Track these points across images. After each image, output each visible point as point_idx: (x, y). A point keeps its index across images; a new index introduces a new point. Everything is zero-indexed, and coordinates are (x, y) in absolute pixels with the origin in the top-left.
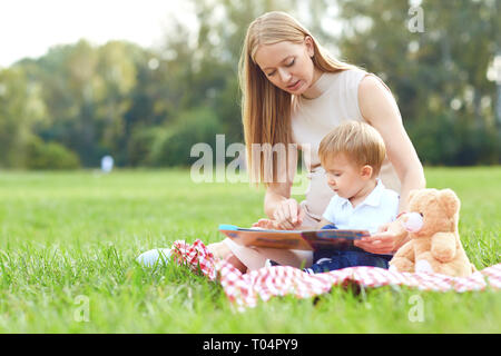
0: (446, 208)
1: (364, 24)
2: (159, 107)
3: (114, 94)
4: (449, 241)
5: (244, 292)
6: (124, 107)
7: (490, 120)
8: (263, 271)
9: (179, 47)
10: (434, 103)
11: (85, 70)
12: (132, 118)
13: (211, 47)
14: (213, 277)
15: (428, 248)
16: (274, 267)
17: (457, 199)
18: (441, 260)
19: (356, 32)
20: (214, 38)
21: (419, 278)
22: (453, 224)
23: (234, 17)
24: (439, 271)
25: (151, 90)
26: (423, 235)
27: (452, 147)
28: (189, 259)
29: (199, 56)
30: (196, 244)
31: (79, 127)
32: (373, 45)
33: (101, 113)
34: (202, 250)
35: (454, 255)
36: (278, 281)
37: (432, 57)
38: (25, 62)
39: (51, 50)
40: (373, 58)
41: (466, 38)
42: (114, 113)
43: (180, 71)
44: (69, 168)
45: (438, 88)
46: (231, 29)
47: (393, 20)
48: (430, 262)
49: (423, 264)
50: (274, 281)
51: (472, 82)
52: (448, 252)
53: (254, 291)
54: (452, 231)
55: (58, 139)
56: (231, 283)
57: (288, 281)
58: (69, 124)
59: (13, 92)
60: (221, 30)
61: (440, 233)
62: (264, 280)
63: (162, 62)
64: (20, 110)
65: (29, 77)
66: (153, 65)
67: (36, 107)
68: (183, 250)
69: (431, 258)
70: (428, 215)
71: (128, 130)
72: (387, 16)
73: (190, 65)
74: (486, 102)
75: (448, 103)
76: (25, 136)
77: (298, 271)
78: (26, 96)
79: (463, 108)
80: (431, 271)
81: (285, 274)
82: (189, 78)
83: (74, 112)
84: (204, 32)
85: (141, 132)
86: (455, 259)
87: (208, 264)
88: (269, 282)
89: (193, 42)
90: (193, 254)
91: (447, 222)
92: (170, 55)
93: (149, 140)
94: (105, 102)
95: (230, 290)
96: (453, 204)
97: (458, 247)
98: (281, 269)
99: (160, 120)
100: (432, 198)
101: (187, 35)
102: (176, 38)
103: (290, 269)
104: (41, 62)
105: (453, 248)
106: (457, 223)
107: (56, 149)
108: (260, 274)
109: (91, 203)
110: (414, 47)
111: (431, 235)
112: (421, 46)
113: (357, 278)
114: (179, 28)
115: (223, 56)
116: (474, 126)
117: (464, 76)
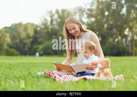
0: (107, 63)
1: (93, 19)
2: (40, 40)
3: (28, 36)
4: (108, 70)
5: (60, 80)
6: (31, 40)
7: (125, 44)
8: (65, 76)
9: (45, 24)
10: (111, 40)
11: (21, 30)
12: (33, 43)
13: (54, 25)
14: (54, 77)
15: (103, 72)
16: (68, 75)
17: (110, 61)
18: (106, 74)
19: (91, 22)
20: (54, 22)
21: (101, 78)
22: (109, 66)
23: (59, 17)
24: (105, 77)
25: (38, 36)
26: (102, 69)
27: (115, 51)
28: (48, 74)
29: (50, 27)
30: (50, 71)
31: (19, 45)
32: (95, 25)
33: (25, 41)
34: (51, 72)
35: (109, 73)
36: (68, 78)
37: (110, 28)
38: (5, 28)
39: (12, 25)
40: (95, 28)
41: (119, 23)
42: (28, 41)
43: (45, 31)
44: (17, 55)
45: (112, 36)
46: (59, 20)
47: (100, 18)
48: (103, 75)
49: (102, 75)
50: (67, 78)
51: (120, 35)
52: (108, 73)
53: (63, 80)
54: (109, 68)
55: (14, 48)
56: (58, 78)
57: (71, 78)
58: (16, 44)
59: (2, 35)
60: (56, 20)
61: (106, 69)
62: (65, 78)
63: (41, 28)
64: (4, 40)
65: (7, 32)
66: (39, 29)
67: (8, 39)
68: (47, 72)
69: (103, 74)
70: (103, 64)
71: (32, 46)
72: (99, 17)
73: (48, 29)
74: (124, 40)
75: (114, 40)
76: (5, 47)
77: (73, 77)
78: (6, 37)
79: (118, 41)
80: (103, 77)
81: (70, 77)
82: (48, 32)
83: (18, 41)
84: (52, 21)
85: (35, 46)
86: (109, 74)
87: (52, 75)
88: (66, 79)
89: (49, 23)
90: (49, 73)
91: (107, 66)
92: (43, 27)
93: (37, 48)
94: (26, 39)
95: (57, 80)
96: (109, 62)
97: (110, 72)
98: (69, 76)
99: (40, 43)
100: (104, 60)
101: (48, 22)
102: (45, 22)
103: (71, 76)
104: (9, 28)
105: (109, 72)
106: (110, 66)
107: (13, 50)
108: (64, 77)
109: (23, 63)
110: (106, 25)
111: (104, 69)
112: (107, 25)
113: (86, 77)
114: (46, 20)
115: (57, 27)
116: (121, 46)
117: (118, 33)
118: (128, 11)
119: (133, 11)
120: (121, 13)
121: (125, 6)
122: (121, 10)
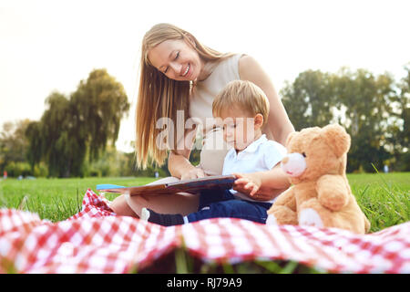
118: (315, 112)
119: (321, 112)
120: (305, 115)
121: (310, 106)
122: (304, 111)
